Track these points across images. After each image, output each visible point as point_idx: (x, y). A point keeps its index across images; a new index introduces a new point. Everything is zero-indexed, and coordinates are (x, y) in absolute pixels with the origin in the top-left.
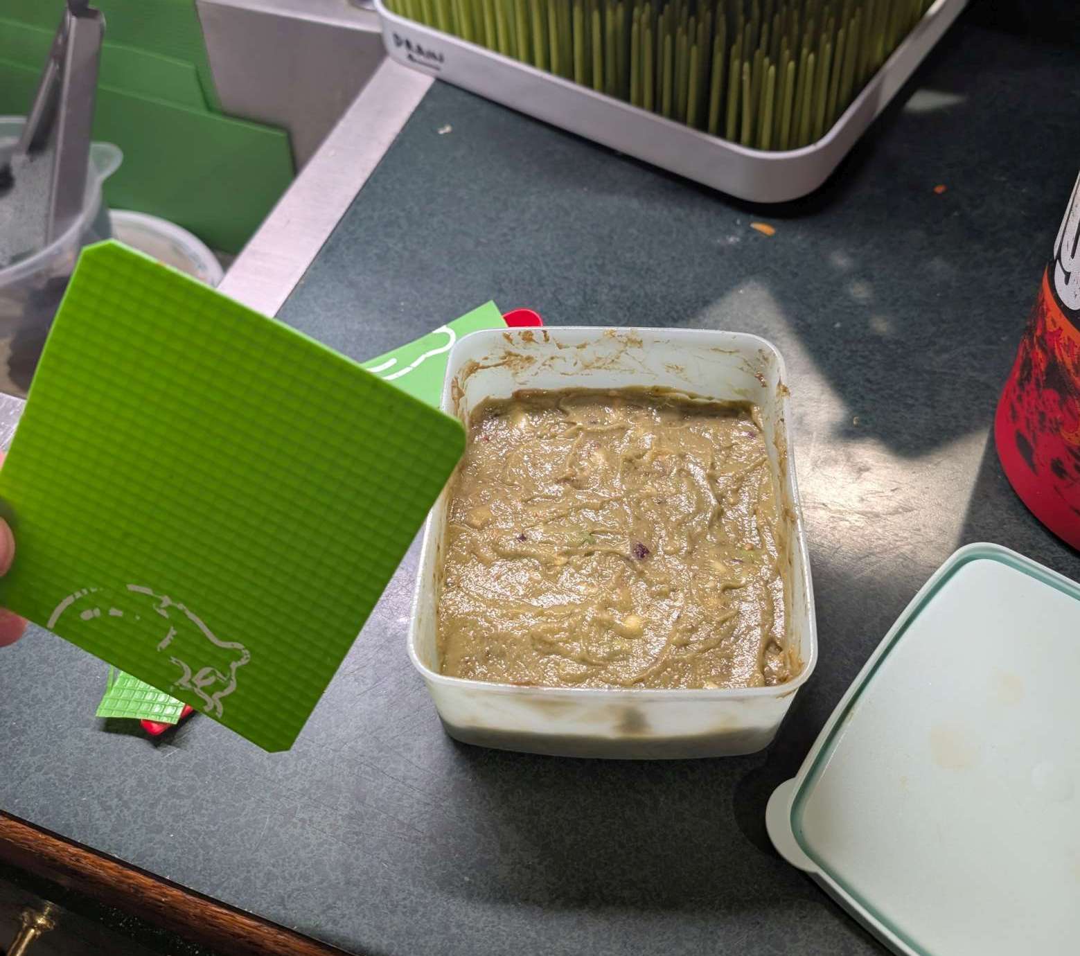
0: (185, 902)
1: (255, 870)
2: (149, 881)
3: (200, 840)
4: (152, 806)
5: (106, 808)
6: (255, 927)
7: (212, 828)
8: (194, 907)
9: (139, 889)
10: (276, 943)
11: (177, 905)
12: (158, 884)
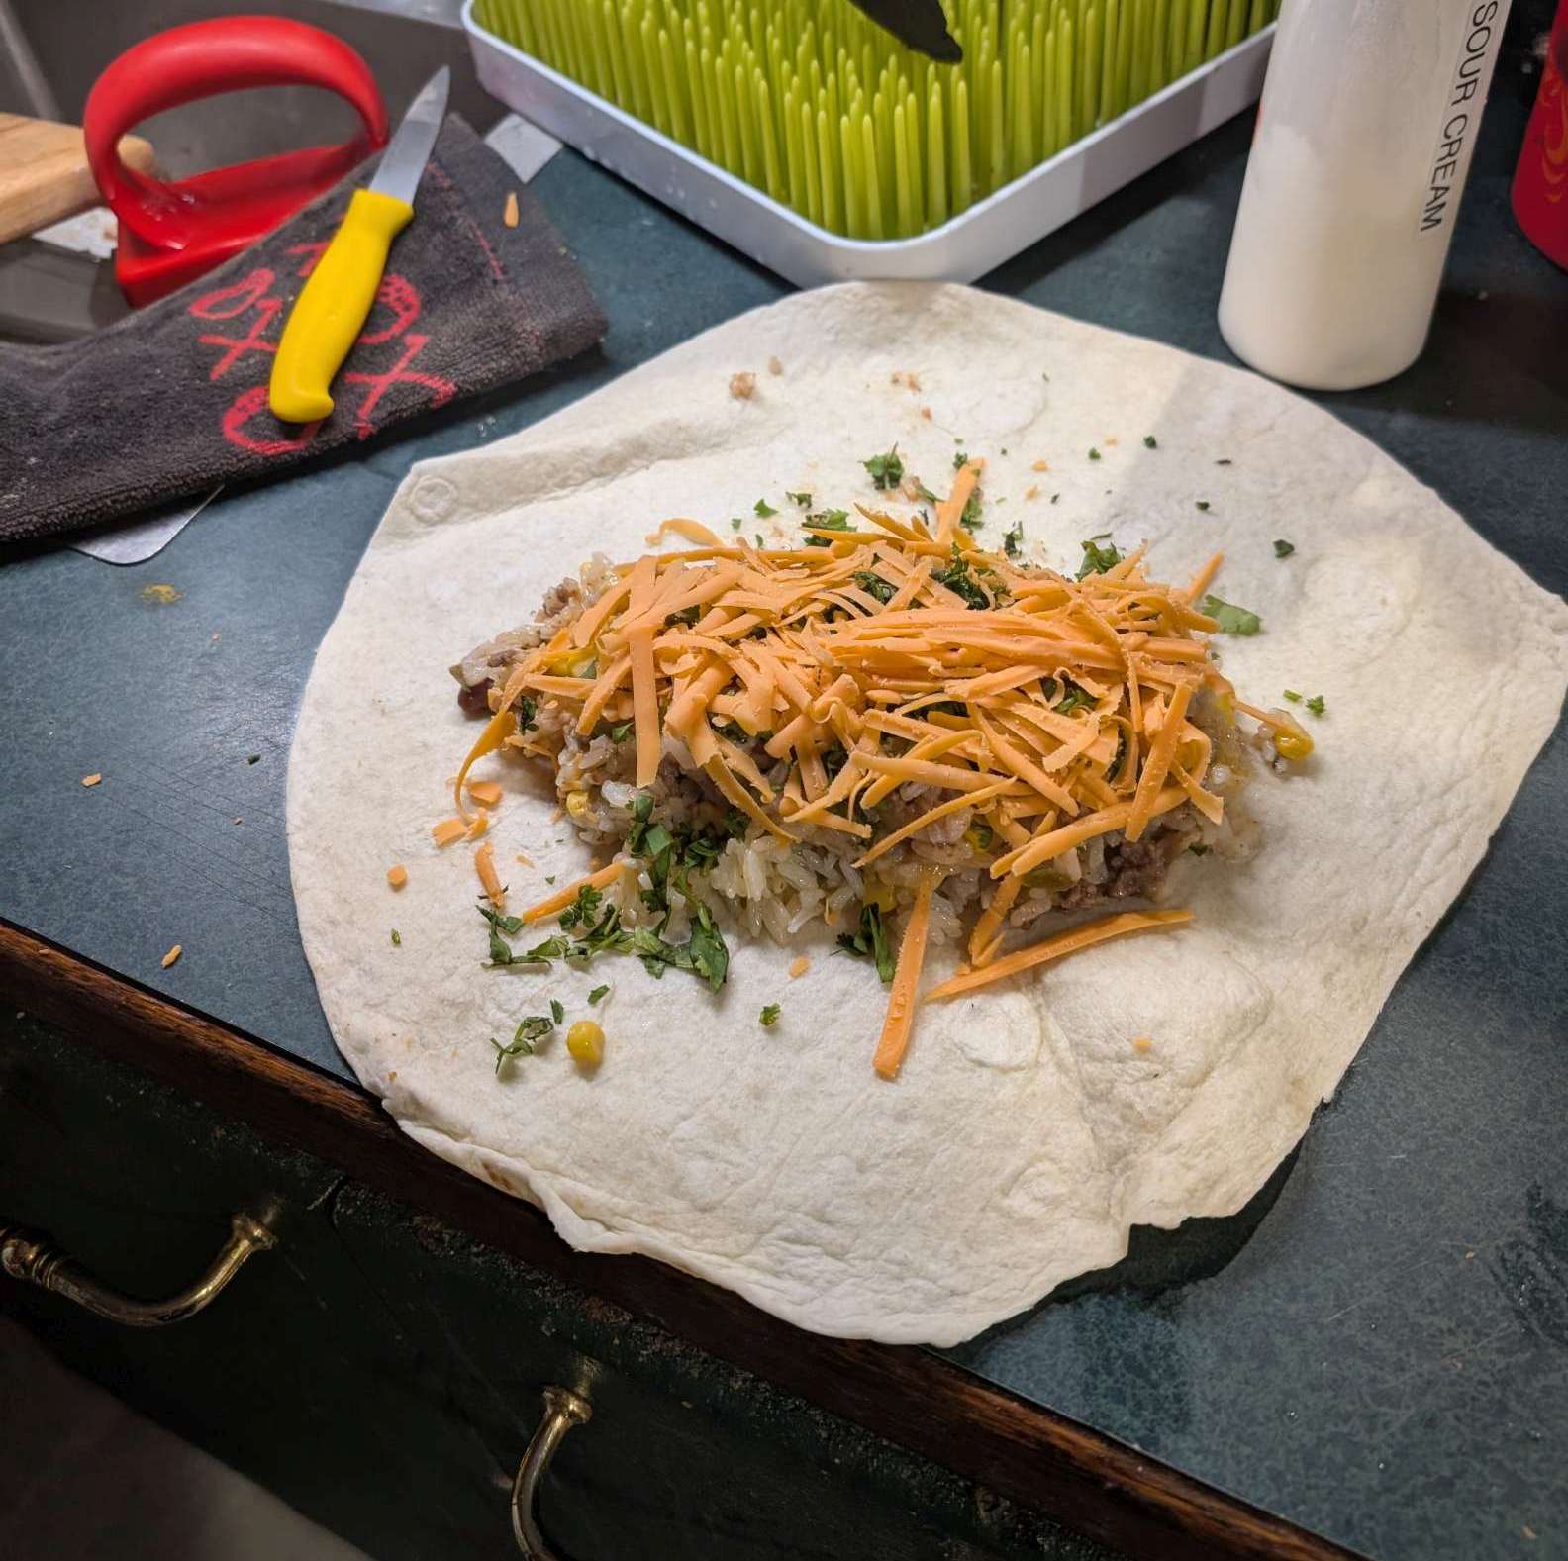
0: (111, 988)
1: (196, 957)
2: (72, 962)
3: (139, 921)
4: (89, 882)
5: (34, 880)
6: (187, 1020)
7: (155, 909)
8: (121, 994)
9: (58, 971)
10: (208, 1038)
11: (99, 991)
12: (79, 965)
